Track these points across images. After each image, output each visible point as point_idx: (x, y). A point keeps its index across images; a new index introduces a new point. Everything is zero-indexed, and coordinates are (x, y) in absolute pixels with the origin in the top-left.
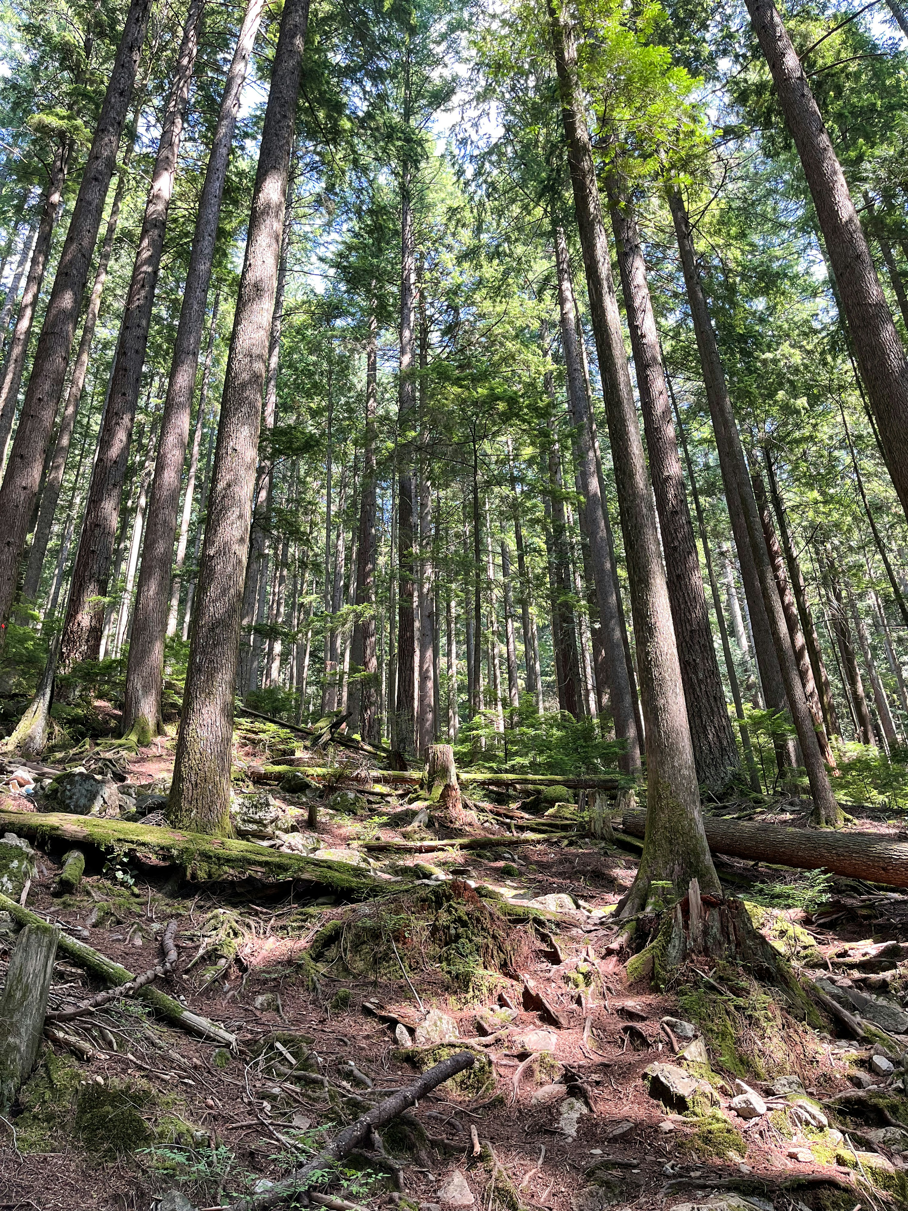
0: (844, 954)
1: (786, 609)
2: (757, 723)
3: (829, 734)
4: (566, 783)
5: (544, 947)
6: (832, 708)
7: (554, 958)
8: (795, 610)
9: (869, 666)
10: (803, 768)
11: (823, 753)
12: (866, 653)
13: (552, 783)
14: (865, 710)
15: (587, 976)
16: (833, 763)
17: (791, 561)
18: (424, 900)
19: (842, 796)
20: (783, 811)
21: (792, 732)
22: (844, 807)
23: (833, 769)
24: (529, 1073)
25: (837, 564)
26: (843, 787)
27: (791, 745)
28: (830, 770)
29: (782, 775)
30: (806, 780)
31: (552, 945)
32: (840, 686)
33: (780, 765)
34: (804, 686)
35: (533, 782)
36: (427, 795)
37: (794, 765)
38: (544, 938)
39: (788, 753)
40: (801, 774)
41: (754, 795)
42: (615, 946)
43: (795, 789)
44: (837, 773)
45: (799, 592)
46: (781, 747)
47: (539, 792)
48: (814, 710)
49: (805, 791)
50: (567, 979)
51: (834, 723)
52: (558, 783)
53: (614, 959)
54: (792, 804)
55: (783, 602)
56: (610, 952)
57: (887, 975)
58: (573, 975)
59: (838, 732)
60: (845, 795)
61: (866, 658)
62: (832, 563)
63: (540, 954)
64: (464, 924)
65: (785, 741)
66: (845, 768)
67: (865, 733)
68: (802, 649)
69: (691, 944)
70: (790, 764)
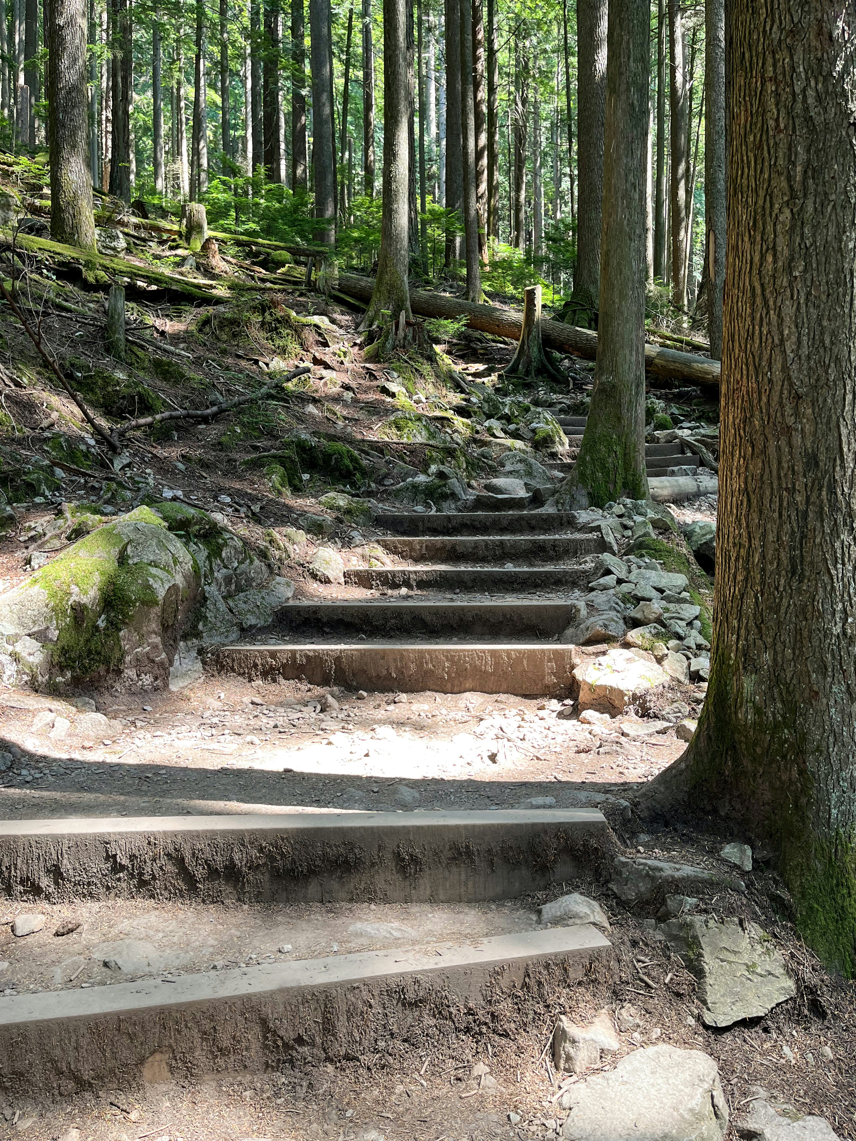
0: (467, 369)
1: (477, 105)
2: (436, 217)
3: (488, 235)
4: (288, 249)
5: (320, 339)
6: (496, 209)
7: (325, 345)
8: (484, 109)
9: (536, 174)
10: (464, 261)
11: (481, 250)
12: (536, 160)
13: (277, 248)
14: (522, 215)
15: (345, 353)
16: (486, 261)
17: (491, 53)
18: (255, 308)
19: (486, 286)
20: (444, 291)
21: (461, 230)
22: (485, 292)
23: (485, 265)
24: (325, 384)
25: (531, 64)
26: (488, 280)
27: (458, 240)
28: (483, 265)
29: (447, 265)
30: (464, 271)
31: (324, 339)
32: (508, 189)
33: (447, 256)
34: (477, 187)
35: (263, 245)
36: (186, 245)
37: (457, 258)
38: (320, 335)
39: (455, 247)
40: (462, 265)
41: (426, 277)
42: (358, 341)
43: (455, 277)
44: (488, 269)
45: (492, 90)
46: (450, 241)
47: (268, 254)
48: (481, 212)
49: (461, 279)
50: (334, 354)
51: (495, 225)
52: (282, 248)
53: (357, 348)
54: (451, 287)
55: (475, 97)
56: (355, 344)
57: (486, 380)
58: (338, 352)
59: (496, 235)
60: (489, 286)
61: (535, 165)
62: (526, 64)
63: (318, 343)
64: (280, 322)
65: (454, 237)
66: (494, 265)
67: (517, 238)
68: (483, 149)
69: (397, 343)
70: (454, 257)
